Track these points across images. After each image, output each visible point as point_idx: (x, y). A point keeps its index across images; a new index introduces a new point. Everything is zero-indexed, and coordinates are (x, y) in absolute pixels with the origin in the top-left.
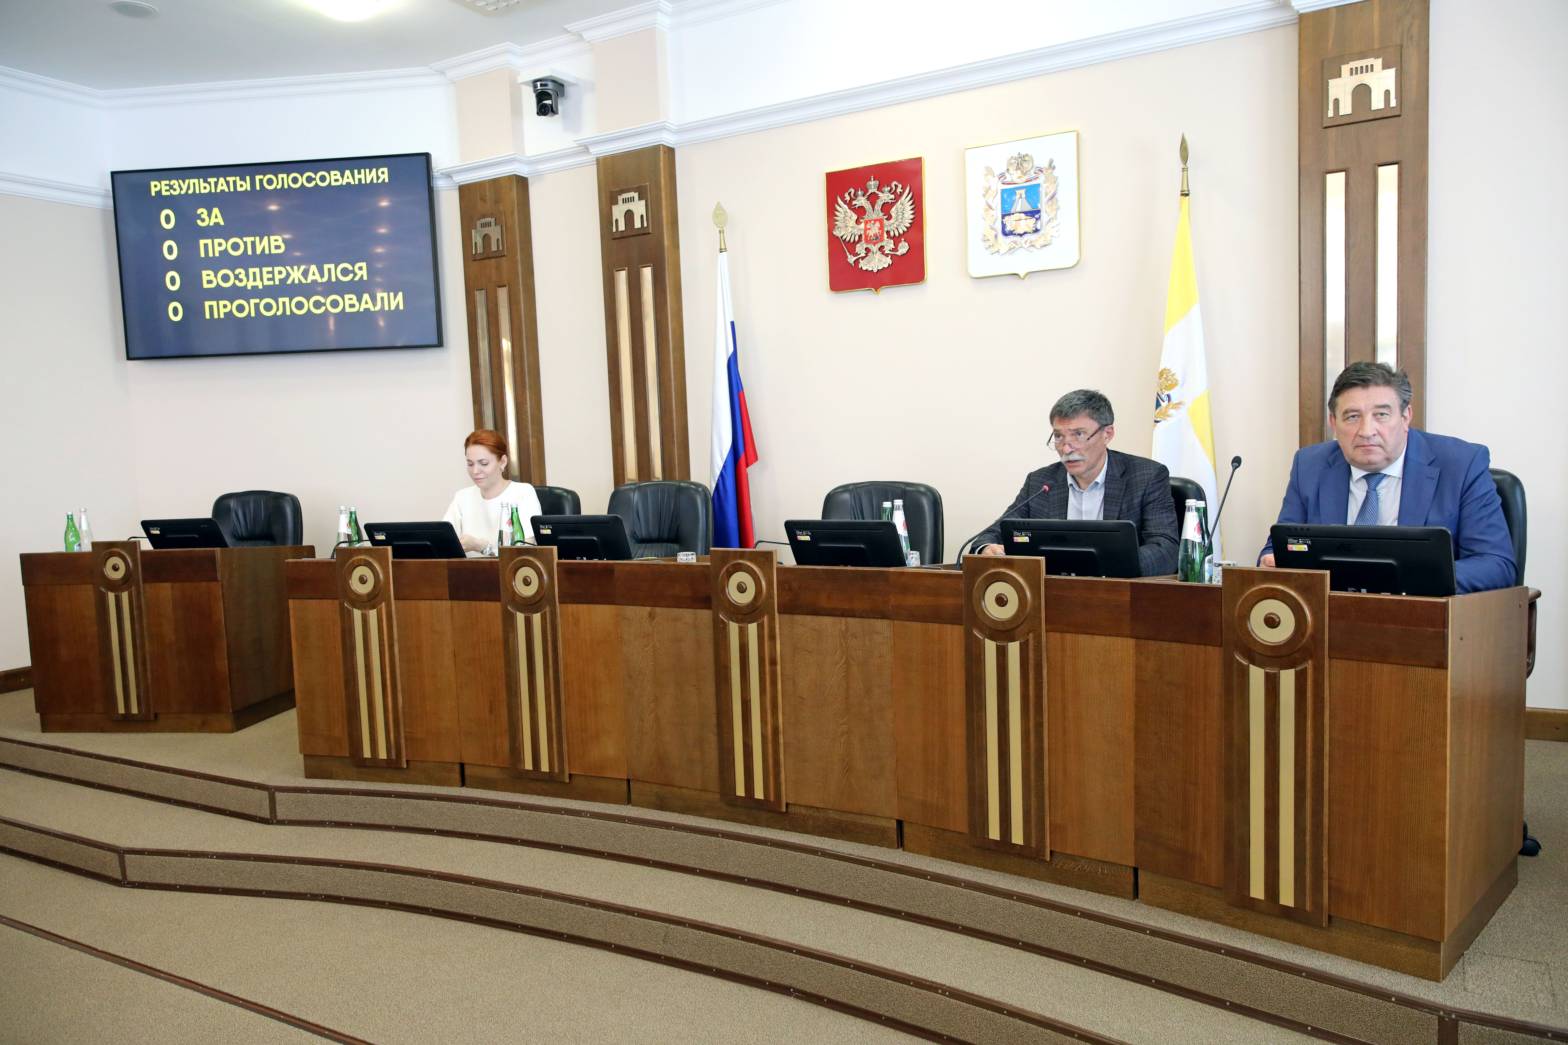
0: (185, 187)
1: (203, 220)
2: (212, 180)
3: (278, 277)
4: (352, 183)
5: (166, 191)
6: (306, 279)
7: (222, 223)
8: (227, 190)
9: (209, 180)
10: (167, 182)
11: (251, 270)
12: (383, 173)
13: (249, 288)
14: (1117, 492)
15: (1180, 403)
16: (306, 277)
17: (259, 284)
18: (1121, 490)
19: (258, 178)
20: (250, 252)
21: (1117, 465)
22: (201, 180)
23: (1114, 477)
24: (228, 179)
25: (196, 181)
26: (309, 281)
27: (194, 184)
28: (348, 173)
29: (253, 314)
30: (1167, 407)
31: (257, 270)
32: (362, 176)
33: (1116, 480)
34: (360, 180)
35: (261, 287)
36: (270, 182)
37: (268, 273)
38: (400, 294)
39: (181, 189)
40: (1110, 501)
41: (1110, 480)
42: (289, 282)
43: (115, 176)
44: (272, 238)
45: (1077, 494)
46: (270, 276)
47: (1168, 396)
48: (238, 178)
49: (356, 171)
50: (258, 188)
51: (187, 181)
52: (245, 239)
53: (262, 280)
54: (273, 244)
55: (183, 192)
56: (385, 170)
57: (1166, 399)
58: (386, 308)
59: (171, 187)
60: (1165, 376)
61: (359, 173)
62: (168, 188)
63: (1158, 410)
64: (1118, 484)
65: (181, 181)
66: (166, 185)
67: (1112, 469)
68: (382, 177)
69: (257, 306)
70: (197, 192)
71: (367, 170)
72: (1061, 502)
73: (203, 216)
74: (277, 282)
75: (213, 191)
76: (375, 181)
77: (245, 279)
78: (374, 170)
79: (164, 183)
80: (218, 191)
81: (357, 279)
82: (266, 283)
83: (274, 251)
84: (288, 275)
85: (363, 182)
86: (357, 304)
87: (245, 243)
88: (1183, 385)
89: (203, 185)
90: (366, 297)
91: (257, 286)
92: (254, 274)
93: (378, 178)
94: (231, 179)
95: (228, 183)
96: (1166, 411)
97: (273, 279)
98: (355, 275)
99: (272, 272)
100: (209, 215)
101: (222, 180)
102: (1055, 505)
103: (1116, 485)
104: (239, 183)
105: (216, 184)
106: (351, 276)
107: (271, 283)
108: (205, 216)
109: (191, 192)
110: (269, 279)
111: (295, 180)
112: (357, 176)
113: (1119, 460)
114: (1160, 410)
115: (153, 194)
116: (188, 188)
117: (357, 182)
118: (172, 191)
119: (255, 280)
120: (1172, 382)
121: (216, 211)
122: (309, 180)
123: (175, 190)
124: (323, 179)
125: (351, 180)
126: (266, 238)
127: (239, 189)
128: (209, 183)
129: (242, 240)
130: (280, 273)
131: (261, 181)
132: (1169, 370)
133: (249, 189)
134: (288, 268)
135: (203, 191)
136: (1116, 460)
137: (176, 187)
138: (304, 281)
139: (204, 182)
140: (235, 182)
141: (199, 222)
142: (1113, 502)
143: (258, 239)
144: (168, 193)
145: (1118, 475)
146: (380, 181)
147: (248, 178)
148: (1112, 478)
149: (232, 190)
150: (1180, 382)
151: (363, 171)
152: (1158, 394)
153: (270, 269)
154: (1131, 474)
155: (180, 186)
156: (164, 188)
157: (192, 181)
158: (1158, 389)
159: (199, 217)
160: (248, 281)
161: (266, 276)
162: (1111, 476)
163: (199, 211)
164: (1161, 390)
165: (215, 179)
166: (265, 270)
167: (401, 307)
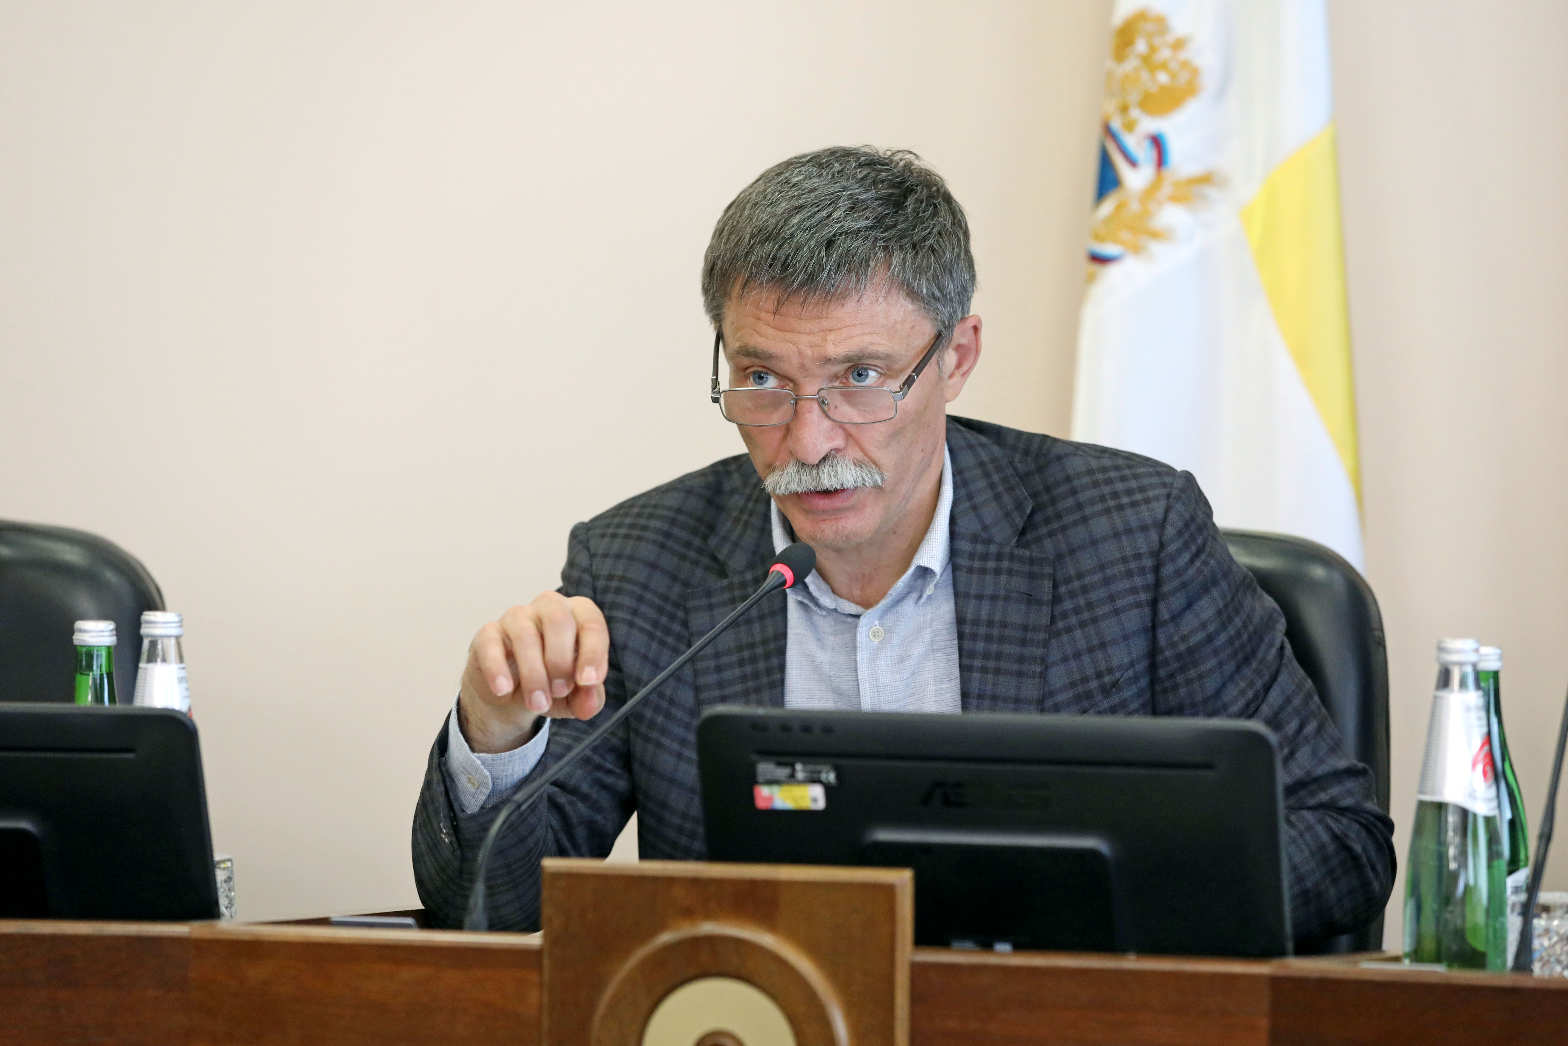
14: (1016, 614)
15: (1206, 179)
18: (1030, 599)
21: (992, 486)
23: (988, 542)
30: (1151, 192)
33: (999, 557)
40: (986, 656)
41: (972, 556)
45: (825, 624)
47: (1157, 142)
57: (1144, 153)
60: (1141, 46)
63: (1108, 207)
64: (1010, 572)
67: (974, 508)
72: (753, 660)
88: (1221, 93)
96: (1146, 214)
102: (727, 675)
103: (1003, 578)
113: (994, 460)
114: (1120, 207)
120: (1173, 75)
132: (1161, 24)
136: (982, 464)
142: (999, 656)
145: (1003, 533)
148: (980, 548)
150: (1209, 82)
152: (1108, 131)
154: (1064, 529)
158: (1110, 107)
162: (975, 539)
164: (1124, 109)
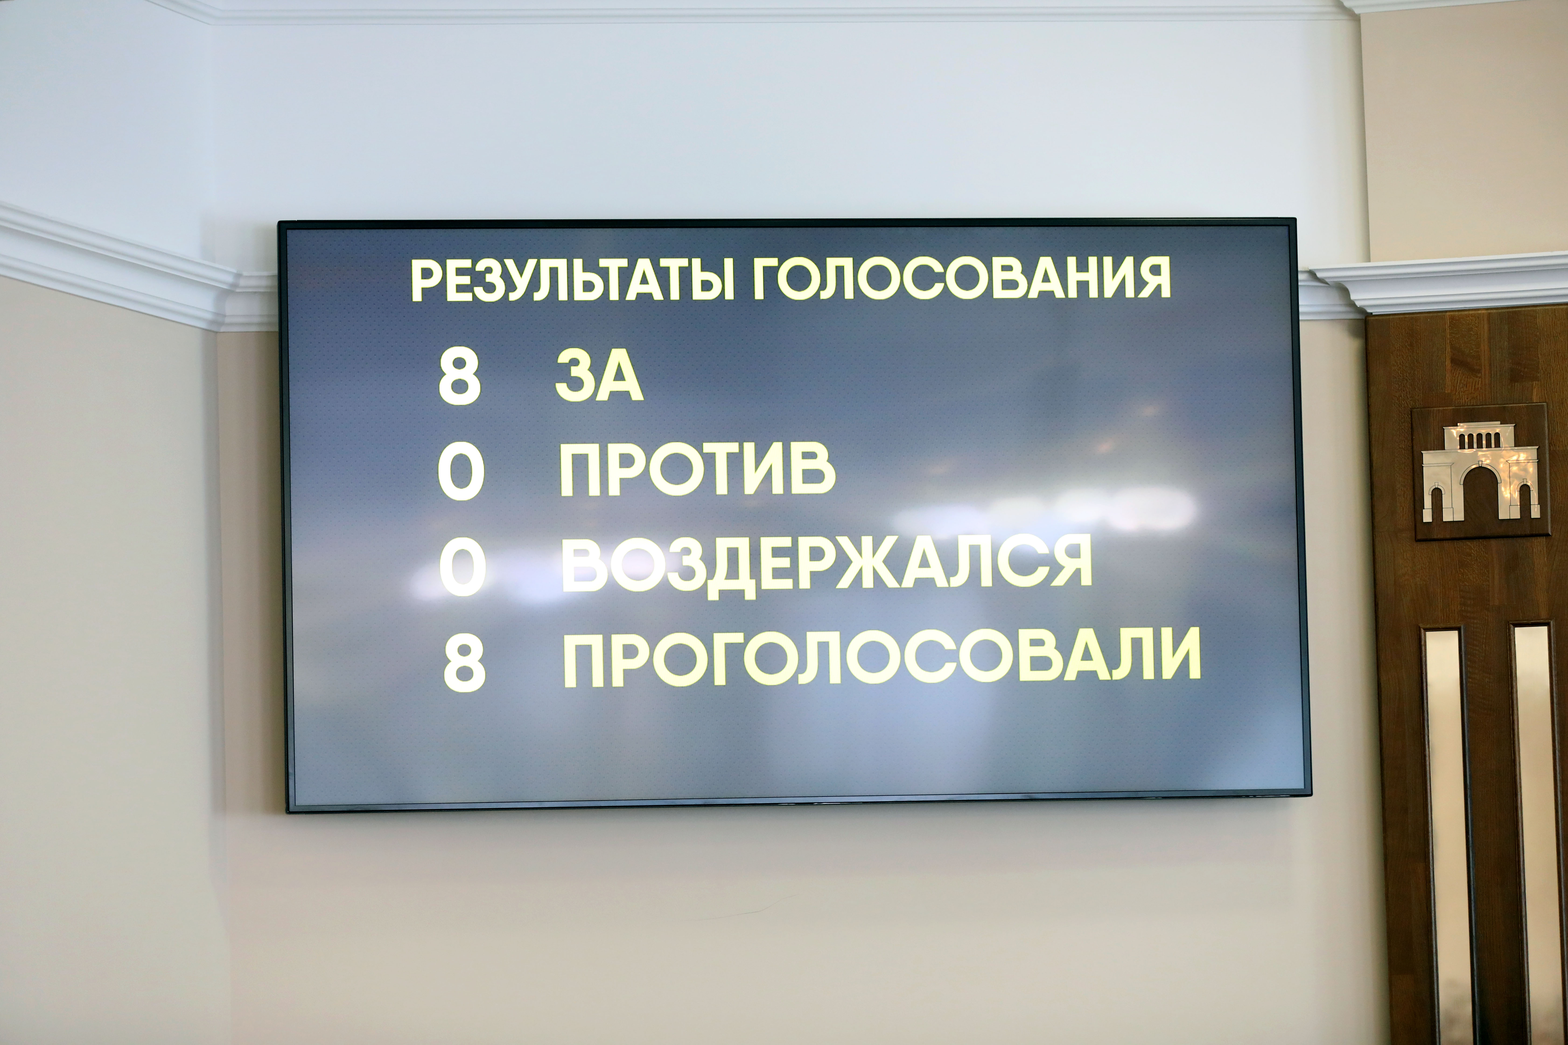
0: (522, 283)
1: (576, 384)
2: (614, 265)
3: (806, 567)
4: (1059, 294)
5: (460, 288)
6: (899, 578)
7: (637, 395)
8: (658, 296)
9: (603, 263)
10: (467, 263)
11: (723, 544)
12: (1156, 270)
13: (713, 595)
16: (898, 571)
17: (746, 585)
19: (760, 264)
20: (722, 487)
22: (578, 263)
24: (664, 262)
25: (561, 264)
26: (908, 582)
27: (554, 272)
28: (1046, 263)
29: (720, 679)
31: (743, 544)
32: (1091, 276)
34: (1083, 286)
35: (750, 595)
36: (799, 278)
37: (777, 552)
38: (1194, 634)
39: (510, 286)
42: (845, 582)
43: (292, 235)
44: (798, 448)
46: (784, 562)
48: (697, 263)
49: (1072, 261)
50: (759, 294)
51: (531, 263)
52: (708, 447)
53: (755, 572)
54: (798, 465)
55: (514, 296)
56: (1164, 262)
58: (1148, 674)
59: (478, 279)
61: (1082, 267)
62: (466, 280)
65: (510, 263)
66: (460, 272)
68: (1152, 281)
69: (734, 653)
70: (563, 296)
71: (1108, 261)
73: (575, 371)
74: (805, 583)
75: (614, 295)
76: (1130, 293)
77: (701, 571)
78: (1129, 261)
79: (453, 264)
80: (631, 296)
81: (1060, 581)
82: (769, 583)
83: (799, 487)
84: (842, 562)
85: (1093, 293)
86: (1057, 659)
87: (709, 460)
89: (581, 276)
90: (1086, 637)
91: (742, 592)
92: (733, 554)
93: (1140, 284)
94: (674, 265)
95: (663, 275)
97: (792, 572)
98: (1056, 569)
99: (792, 553)
100: (598, 370)
101: (644, 265)
104: (698, 276)
105: (625, 276)
106: (1042, 573)
107: (786, 584)
108: (582, 371)
109: (539, 296)
110: (778, 573)
111: (879, 278)
112: (1074, 276)
115: (417, 297)
116: (534, 284)
117: (1073, 293)
118: (479, 291)
119: (733, 572)
121: (619, 357)
122: (924, 277)
123: (490, 288)
124: (967, 278)
125: (1055, 286)
126: (777, 448)
127: (698, 294)
128: (604, 274)
129: (700, 449)
130: (817, 554)
131: (770, 274)
133: (730, 295)
134: (844, 542)
135: (580, 295)
137: (494, 278)
138: (890, 582)
139: (585, 269)
140: (686, 274)
141: (562, 389)
143: (749, 448)
144: (467, 297)
146: (1146, 293)
147: (729, 263)
149: (675, 295)
151: (1093, 261)
153: (785, 542)
155: (506, 275)
156: (453, 280)
157: (546, 264)
159: (564, 373)
160: (711, 574)
161: (768, 563)
163: (565, 357)
165: (624, 263)
166: (767, 544)
167: (1195, 672)
